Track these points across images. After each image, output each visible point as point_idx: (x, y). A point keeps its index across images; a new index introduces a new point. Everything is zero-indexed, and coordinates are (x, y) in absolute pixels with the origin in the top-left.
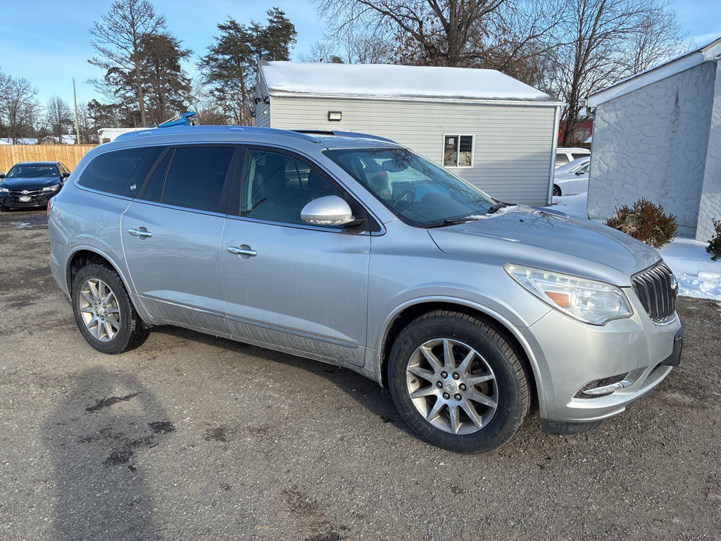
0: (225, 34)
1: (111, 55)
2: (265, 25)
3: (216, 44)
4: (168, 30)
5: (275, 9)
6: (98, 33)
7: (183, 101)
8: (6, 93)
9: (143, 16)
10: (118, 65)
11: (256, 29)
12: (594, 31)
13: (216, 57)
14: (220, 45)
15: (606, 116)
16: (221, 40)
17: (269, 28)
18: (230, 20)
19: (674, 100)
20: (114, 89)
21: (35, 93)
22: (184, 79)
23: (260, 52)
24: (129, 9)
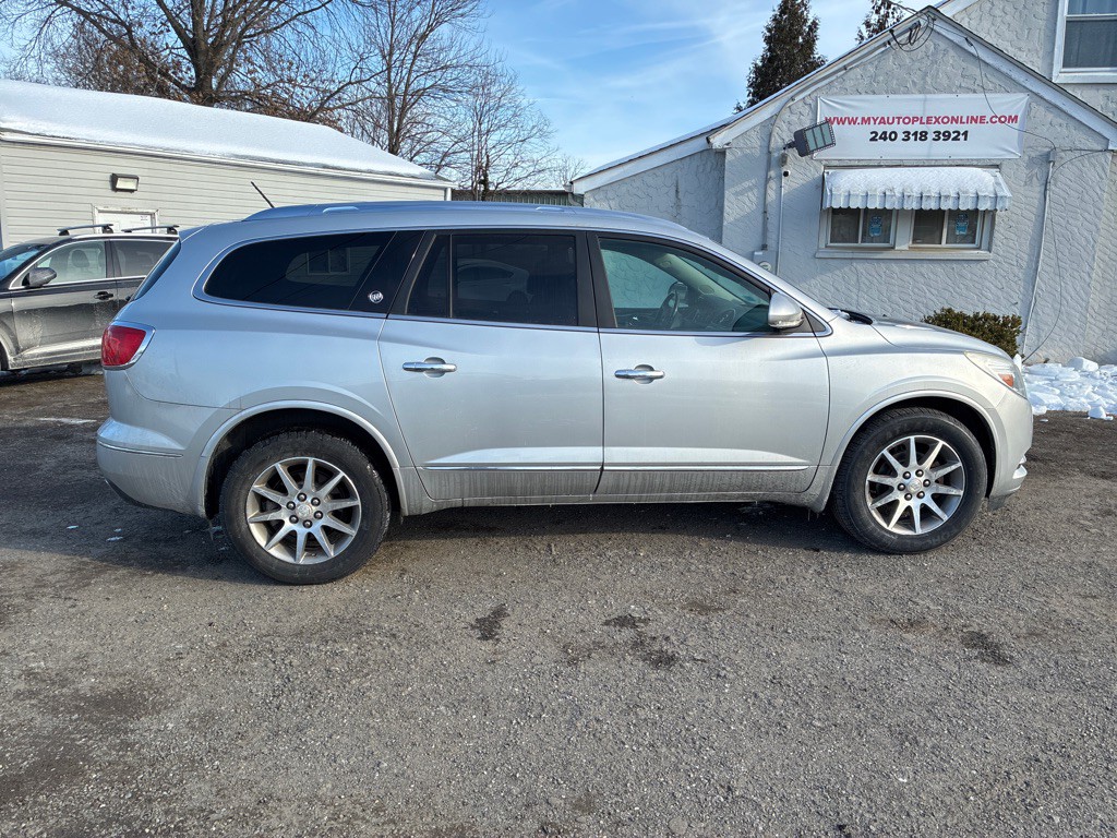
12: (408, 85)
19: (674, 192)
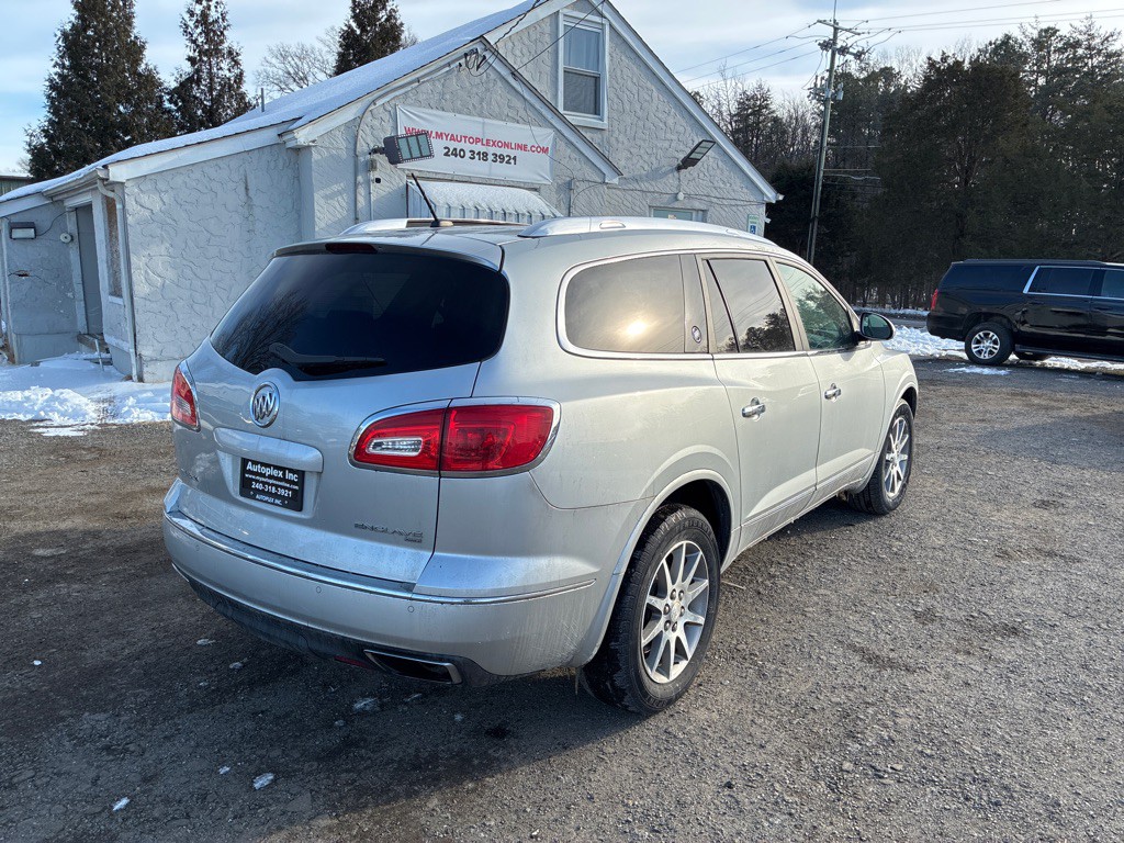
15: (144, 199)
19: (243, 189)
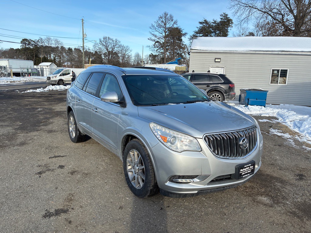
0: (201, 26)
1: (156, 36)
2: (219, 20)
3: (197, 30)
4: (178, 25)
5: (224, 13)
6: (152, 28)
7: (182, 53)
8: (122, 51)
9: (169, 20)
10: (158, 40)
11: (215, 22)
13: (197, 35)
14: (199, 30)
16: (199, 28)
17: (220, 22)
18: (204, 19)
20: (156, 49)
21: (131, 51)
22: (183, 45)
23: (216, 32)
24: (164, 18)
